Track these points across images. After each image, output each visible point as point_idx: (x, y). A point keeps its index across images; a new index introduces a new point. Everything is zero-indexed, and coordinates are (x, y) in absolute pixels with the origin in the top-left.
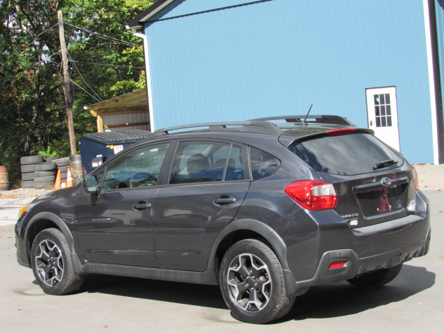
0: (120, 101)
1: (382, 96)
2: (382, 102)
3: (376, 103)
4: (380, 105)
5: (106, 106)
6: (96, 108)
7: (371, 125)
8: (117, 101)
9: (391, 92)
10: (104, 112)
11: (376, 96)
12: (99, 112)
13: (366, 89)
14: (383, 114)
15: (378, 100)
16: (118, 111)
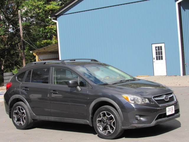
0: (46, 49)
1: (159, 47)
2: (159, 50)
3: (156, 50)
4: (158, 51)
5: (40, 51)
6: (36, 52)
7: (154, 59)
8: (45, 49)
9: (163, 45)
10: (39, 54)
11: (156, 47)
12: (37, 54)
13: (152, 44)
14: (159, 54)
15: (157, 49)
16: (45, 53)
